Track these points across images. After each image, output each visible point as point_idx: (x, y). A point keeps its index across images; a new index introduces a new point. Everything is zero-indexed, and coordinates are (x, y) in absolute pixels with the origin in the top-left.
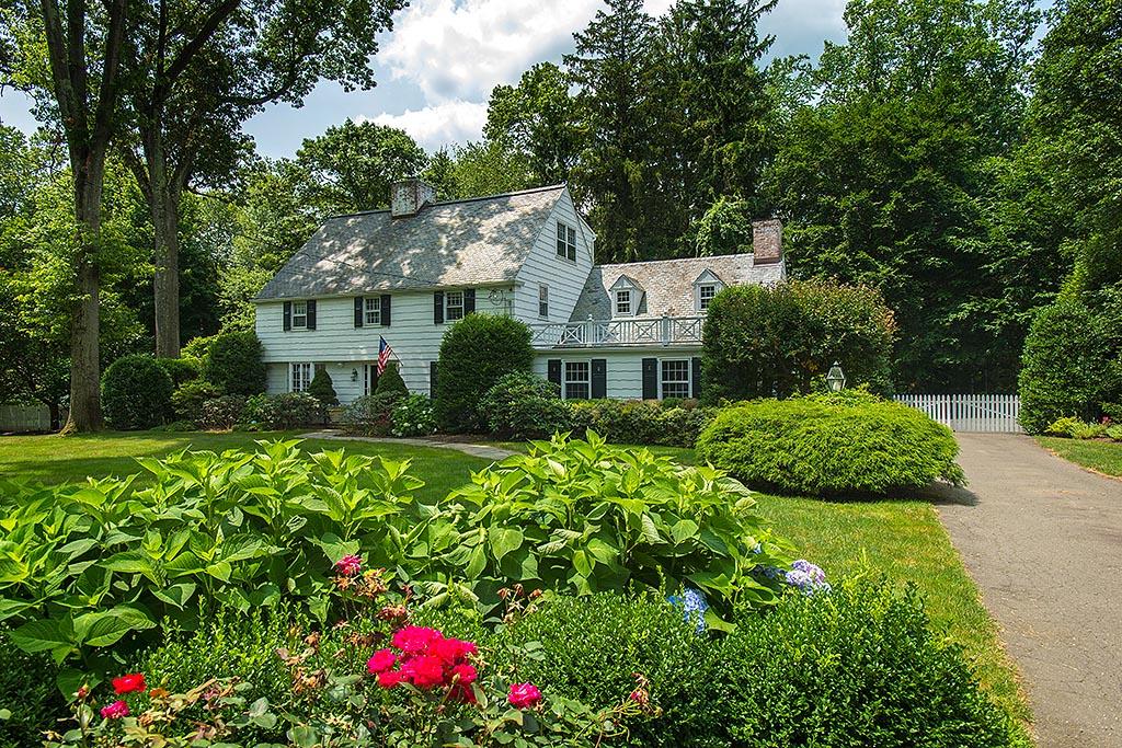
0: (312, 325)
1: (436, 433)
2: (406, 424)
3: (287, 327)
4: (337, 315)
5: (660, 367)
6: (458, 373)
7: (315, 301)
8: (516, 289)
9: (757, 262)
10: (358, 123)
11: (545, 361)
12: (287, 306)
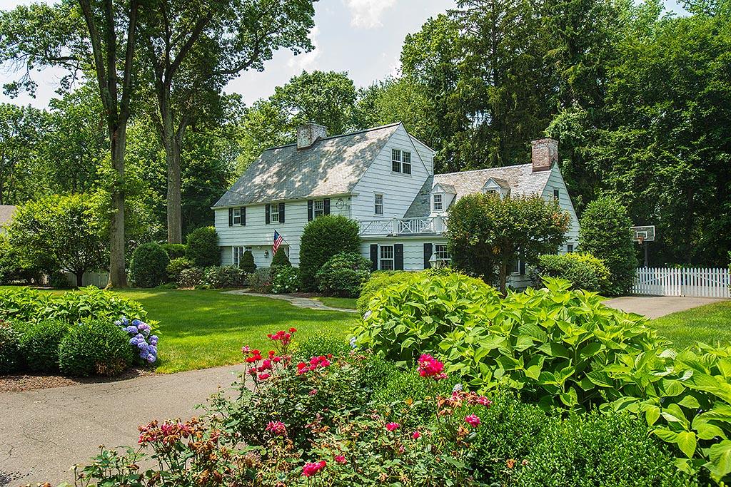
0: (243, 223)
1: (297, 291)
2: (278, 286)
3: (231, 224)
4: (255, 216)
5: (434, 248)
6: (307, 254)
7: (245, 208)
8: (353, 198)
9: (535, 170)
10: (310, 73)
11: (368, 245)
12: (231, 210)
